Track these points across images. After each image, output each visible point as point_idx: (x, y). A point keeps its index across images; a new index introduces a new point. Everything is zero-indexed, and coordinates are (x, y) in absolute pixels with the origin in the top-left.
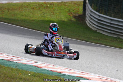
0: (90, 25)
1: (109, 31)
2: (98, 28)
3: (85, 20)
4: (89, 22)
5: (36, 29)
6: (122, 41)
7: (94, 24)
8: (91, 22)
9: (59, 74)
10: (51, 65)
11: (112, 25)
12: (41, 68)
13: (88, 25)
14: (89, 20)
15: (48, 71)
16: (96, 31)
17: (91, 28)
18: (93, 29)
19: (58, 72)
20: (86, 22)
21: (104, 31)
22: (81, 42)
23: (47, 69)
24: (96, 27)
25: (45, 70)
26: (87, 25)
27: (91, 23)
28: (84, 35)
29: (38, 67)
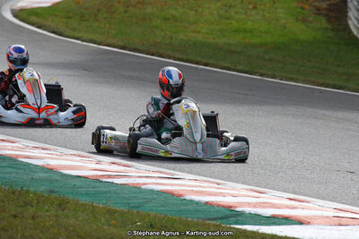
3: (346, 16)
4: (356, 23)
5: (199, 59)
9: (227, 212)
12: (181, 195)
13: (355, 33)
15: (197, 203)
19: (223, 206)
20: (350, 22)
22: (321, 91)
23: (196, 198)
25: (191, 201)
26: (350, 32)
28: (338, 66)
29: (171, 194)
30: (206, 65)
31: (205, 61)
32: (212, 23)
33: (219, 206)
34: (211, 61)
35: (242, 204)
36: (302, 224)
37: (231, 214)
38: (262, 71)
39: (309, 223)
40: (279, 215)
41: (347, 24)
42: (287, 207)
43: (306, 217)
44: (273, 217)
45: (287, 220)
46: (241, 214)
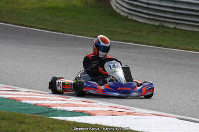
0: (117, 7)
1: (147, 16)
2: (130, 12)
4: (115, 3)
5: (28, 24)
6: (165, 32)
7: (124, 7)
8: (117, 3)
9: (47, 110)
10: (38, 93)
11: (150, 7)
12: (20, 101)
13: (115, 8)
15: (29, 105)
16: (127, 17)
17: (119, 12)
18: (122, 14)
19: (45, 106)
20: (112, 3)
21: (139, 17)
23: (29, 102)
24: (127, 11)
25: (26, 103)
26: (112, 8)
27: (118, 5)
28: (106, 27)
29: (14, 100)
30: (31, 27)
31: (30, 25)
32: (34, 4)
33: (42, 106)
34: (34, 25)
35: (55, 105)
36: (91, 115)
37: (49, 110)
38: (64, 30)
39: (95, 115)
40: (77, 111)
41: (110, 4)
42: (82, 106)
43: (93, 111)
44: (74, 111)
45: (82, 113)
46: (55, 110)
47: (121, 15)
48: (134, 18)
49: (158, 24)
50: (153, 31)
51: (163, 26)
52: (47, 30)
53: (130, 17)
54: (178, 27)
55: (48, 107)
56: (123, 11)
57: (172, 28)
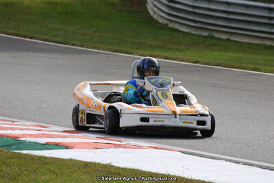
0: (155, 12)
1: (192, 24)
2: (170, 18)
4: (152, 6)
7: (163, 11)
8: (155, 6)
11: (196, 11)
13: (151, 13)
14: (153, 3)
16: (167, 24)
17: (156, 19)
18: (161, 21)
19: (11, 137)
20: (148, 6)
21: (182, 24)
24: (167, 17)
26: (148, 13)
27: (155, 9)
28: (134, 38)
30: (31, 38)
31: (30, 35)
33: (8, 137)
34: (36, 35)
35: (24, 136)
36: (67, 148)
37: (17, 142)
38: (74, 42)
39: (72, 148)
40: (51, 143)
41: (146, 8)
42: (60, 137)
43: (72, 143)
44: (47, 144)
45: (57, 146)
47: (159, 23)
48: (177, 26)
49: (206, 34)
50: (196, 43)
51: (213, 37)
52: (52, 42)
53: (170, 25)
54: (233, 38)
55: (15, 138)
56: (161, 16)
57: (224, 40)
